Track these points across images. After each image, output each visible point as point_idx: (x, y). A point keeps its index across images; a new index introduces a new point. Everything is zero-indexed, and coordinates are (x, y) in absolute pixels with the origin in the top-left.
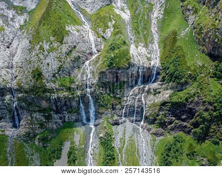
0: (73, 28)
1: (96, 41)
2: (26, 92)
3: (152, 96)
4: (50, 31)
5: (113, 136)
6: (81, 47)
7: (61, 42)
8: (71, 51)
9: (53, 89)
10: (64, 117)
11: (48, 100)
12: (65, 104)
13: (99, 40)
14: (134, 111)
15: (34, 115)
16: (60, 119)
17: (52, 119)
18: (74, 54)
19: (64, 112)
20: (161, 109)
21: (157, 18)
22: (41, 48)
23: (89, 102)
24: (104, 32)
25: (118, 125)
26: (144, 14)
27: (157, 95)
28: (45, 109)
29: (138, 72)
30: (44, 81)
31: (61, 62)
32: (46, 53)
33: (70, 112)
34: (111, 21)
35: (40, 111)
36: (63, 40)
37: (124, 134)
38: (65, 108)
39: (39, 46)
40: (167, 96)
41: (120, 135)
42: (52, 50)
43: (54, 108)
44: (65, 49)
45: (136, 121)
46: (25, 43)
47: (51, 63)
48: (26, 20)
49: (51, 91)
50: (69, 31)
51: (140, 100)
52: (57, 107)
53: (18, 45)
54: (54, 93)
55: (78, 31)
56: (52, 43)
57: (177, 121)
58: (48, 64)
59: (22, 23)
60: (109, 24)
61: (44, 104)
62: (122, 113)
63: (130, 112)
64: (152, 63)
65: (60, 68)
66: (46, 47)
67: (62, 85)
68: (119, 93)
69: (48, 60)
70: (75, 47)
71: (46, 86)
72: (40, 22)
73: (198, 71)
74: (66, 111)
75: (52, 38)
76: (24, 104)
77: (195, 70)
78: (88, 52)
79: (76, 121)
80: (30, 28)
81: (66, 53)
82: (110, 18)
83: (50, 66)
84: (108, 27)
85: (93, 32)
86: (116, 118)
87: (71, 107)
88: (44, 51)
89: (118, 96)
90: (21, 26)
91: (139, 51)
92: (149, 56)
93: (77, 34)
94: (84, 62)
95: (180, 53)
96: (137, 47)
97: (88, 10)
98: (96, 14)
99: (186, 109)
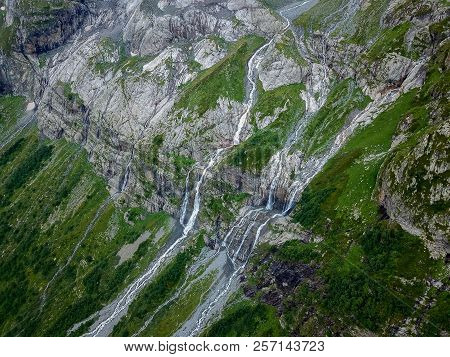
0: (227, 102)
1: (244, 128)
3: (271, 232)
4: (201, 98)
5: (195, 258)
6: (223, 128)
7: (201, 115)
8: (206, 129)
9: (163, 164)
10: (164, 204)
13: (250, 126)
16: (159, 204)
17: (150, 198)
18: (207, 134)
19: (166, 198)
20: (267, 256)
22: (179, 115)
24: (261, 118)
25: (212, 248)
26: (340, 111)
27: (277, 234)
28: (148, 183)
29: (268, 187)
30: (160, 151)
31: (188, 136)
32: (180, 121)
33: (172, 201)
34: (282, 106)
35: (144, 183)
36: (205, 112)
37: (210, 263)
38: (168, 193)
39: (179, 112)
40: (284, 240)
41: (204, 262)
42: (188, 120)
43: (158, 186)
44: (200, 123)
46: (170, 104)
47: (176, 135)
48: (191, 79)
50: (218, 104)
51: (253, 231)
53: (165, 104)
54: (162, 167)
55: (230, 107)
56: (193, 112)
57: (275, 285)
59: (185, 81)
60: (277, 111)
63: (235, 240)
65: (183, 143)
66: (185, 114)
67: (174, 163)
68: (234, 206)
69: (177, 130)
70: (214, 126)
71: (158, 156)
73: (344, 224)
74: (168, 196)
75: (196, 108)
78: (227, 137)
79: (173, 215)
81: (199, 129)
82: (284, 101)
83: (175, 137)
84: (271, 113)
87: (174, 194)
88: (180, 118)
89: (232, 210)
91: (288, 159)
92: (297, 172)
93: (226, 111)
94: (216, 149)
95: (339, 186)
96: (290, 154)
97: (264, 85)
98: (272, 92)
99: (292, 272)
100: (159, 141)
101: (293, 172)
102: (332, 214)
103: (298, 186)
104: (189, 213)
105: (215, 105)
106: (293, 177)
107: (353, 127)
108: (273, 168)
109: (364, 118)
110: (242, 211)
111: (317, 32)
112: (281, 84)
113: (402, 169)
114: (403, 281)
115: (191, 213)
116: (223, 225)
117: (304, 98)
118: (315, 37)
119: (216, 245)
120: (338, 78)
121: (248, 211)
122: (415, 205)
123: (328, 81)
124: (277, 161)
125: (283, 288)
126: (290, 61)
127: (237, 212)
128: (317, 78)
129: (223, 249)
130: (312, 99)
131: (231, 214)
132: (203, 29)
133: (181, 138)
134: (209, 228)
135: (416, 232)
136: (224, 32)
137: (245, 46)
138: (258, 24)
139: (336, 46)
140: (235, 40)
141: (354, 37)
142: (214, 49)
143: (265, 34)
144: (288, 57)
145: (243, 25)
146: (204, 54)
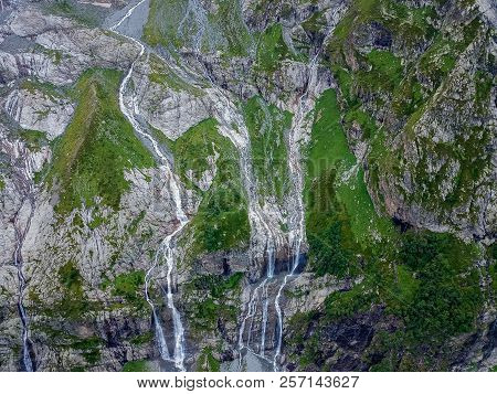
0: (139, 174)
1: (184, 196)
2: (48, 312)
3: (294, 300)
4: (95, 183)
7: (116, 207)
8: (135, 223)
9: (102, 303)
10: (125, 353)
11: (93, 324)
12: (126, 328)
13: (190, 192)
14: (260, 331)
15: (64, 354)
16: (117, 358)
17: (99, 359)
18: (142, 228)
19: (125, 342)
20: (310, 327)
21: (299, 141)
22: (77, 220)
23: (171, 320)
24: (197, 176)
25: (232, 360)
26: (274, 136)
27: (303, 298)
28: (85, 341)
29: (265, 254)
30: (84, 288)
31: (115, 245)
32: (86, 230)
33: (136, 342)
34: (211, 153)
35: (75, 346)
36: (119, 201)
38: (124, 335)
39: (72, 217)
40: (322, 300)
42: (98, 222)
43: (104, 337)
44: (122, 219)
45: (266, 349)
46: (45, 211)
47: (93, 253)
48: (46, 160)
49: (98, 306)
50: (130, 182)
51: (271, 309)
52: (109, 334)
53: (32, 215)
54: (103, 308)
55: (148, 179)
56: (97, 208)
57: (341, 350)
58: (91, 252)
59: (39, 166)
61: (84, 332)
62: (238, 337)
63: (253, 334)
64: (292, 235)
65: (114, 258)
66: (87, 217)
67: (118, 292)
68: (230, 297)
69: (91, 244)
70: (143, 213)
71: (87, 297)
72: (74, 167)
73: (373, 252)
74: (127, 339)
75: (98, 200)
76: (43, 334)
77: (369, 251)
78: (168, 219)
79: (148, 358)
80: (55, 179)
81: (125, 227)
82: (209, 146)
83: (95, 256)
84: (206, 166)
85: (177, 178)
86: (226, 346)
87: (137, 332)
88: (82, 226)
89: (230, 303)
90: (36, 174)
91: (266, 212)
92: (285, 221)
93: (146, 185)
94: (161, 240)
95: (342, 217)
96: (262, 205)
97: (167, 133)
98: (184, 140)
99: (355, 327)
100: (71, 275)
101: (280, 223)
102: (357, 248)
103: (298, 236)
104: (170, 340)
105: (128, 185)
106: (284, 228)
107: (295, 148)
108: (260, 229)
109: (298, 135)
110: (245, 296)
111: (185, 50)
112: (188, 126)
113: (409, 180)
114: (463, 275)
115: (173, 338)
116: (228, 326)
117: (225, 135)
118: (186, 55)
119: (235, 353)
120: (241, 100)
121: (252, 293)
122: (435, 207)
123: (233, 105)
124: (257, 219)
125: (352, 348)
126: (183, 95)
127: (239, 301)
128: (220, 105)
129: (244, 353)
130: (233, 132)
131: (232, 307)
133: (105, 252)
134: (213, 341)
135: (444, 229)
136: (42, 73)
137: (99, 87)
138: (92, 51)
139: (219, 63)
140: (70, 81)
141: (231, 49)
142: (49, 102)
143: (115, 63)
144: (177, 90)
145: (68, 56)
146: (37, 115)
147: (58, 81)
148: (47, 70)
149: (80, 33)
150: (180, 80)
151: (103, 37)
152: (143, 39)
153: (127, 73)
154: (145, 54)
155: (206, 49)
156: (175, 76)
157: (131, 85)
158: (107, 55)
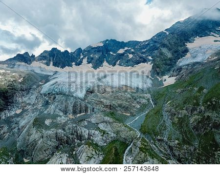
111: (159, 137)
118: (159, 140)
132: (80, 137)
136: (95, 139)
137: (116, 150)
138: (118, 133)
139: (176, 147)
140: (105, 144)
141: (184, 140)
142: (94, 153)
143: (126, 139)
144: (153, 158)
145: (108, 133)
146: (87, 158)
147: (101, 143)
148: (98, 138)
149: (115, 124)
150: (154, 153)
151: (123, 127)
152: (140, 130)
153: (130, 145)
154: (140, 137)
155: (170, 139)
156: (152, 150)
157: (131, 151)
158: (123, 135)
